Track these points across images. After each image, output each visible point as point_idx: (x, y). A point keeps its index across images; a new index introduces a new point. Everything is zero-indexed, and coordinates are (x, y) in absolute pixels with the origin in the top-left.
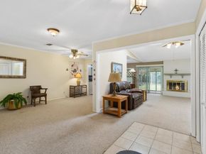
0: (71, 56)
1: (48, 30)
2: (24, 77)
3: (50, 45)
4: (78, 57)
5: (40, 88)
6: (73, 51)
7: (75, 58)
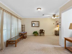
0: (53, 18)
1: (37, 9)
2: (39, 27)
3: (43, 15)
4: (56, 17)
5: (43, 30)
6: (53, 15)
7: (54, 18)
